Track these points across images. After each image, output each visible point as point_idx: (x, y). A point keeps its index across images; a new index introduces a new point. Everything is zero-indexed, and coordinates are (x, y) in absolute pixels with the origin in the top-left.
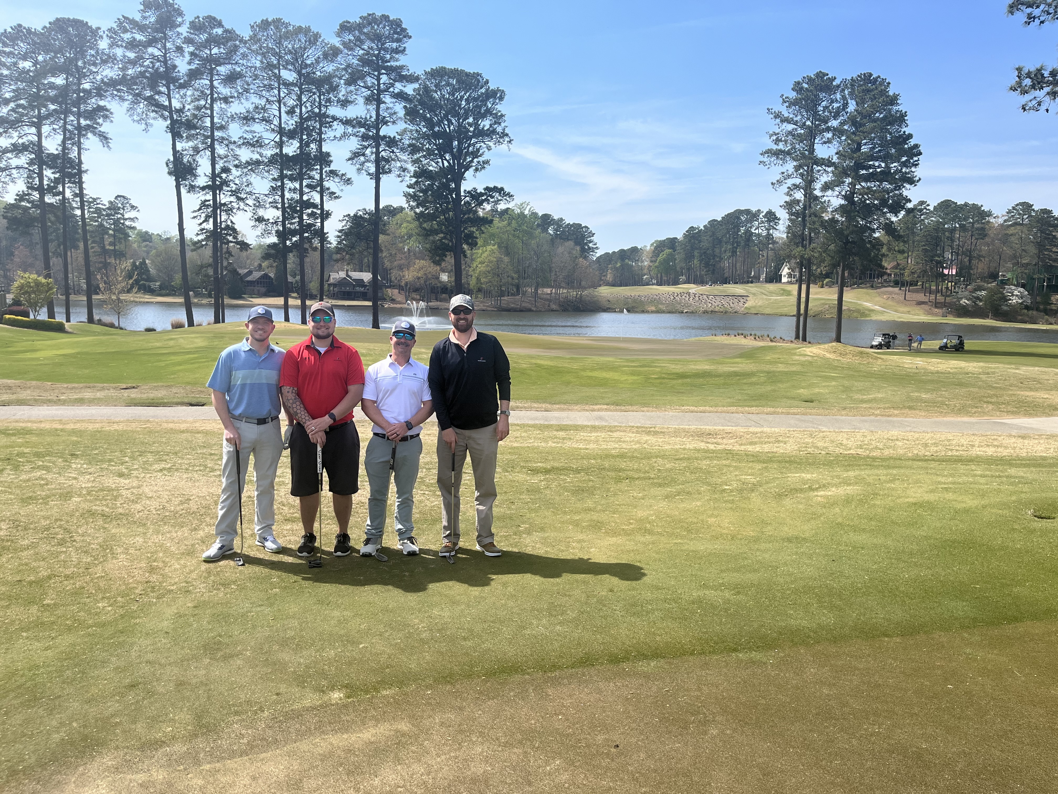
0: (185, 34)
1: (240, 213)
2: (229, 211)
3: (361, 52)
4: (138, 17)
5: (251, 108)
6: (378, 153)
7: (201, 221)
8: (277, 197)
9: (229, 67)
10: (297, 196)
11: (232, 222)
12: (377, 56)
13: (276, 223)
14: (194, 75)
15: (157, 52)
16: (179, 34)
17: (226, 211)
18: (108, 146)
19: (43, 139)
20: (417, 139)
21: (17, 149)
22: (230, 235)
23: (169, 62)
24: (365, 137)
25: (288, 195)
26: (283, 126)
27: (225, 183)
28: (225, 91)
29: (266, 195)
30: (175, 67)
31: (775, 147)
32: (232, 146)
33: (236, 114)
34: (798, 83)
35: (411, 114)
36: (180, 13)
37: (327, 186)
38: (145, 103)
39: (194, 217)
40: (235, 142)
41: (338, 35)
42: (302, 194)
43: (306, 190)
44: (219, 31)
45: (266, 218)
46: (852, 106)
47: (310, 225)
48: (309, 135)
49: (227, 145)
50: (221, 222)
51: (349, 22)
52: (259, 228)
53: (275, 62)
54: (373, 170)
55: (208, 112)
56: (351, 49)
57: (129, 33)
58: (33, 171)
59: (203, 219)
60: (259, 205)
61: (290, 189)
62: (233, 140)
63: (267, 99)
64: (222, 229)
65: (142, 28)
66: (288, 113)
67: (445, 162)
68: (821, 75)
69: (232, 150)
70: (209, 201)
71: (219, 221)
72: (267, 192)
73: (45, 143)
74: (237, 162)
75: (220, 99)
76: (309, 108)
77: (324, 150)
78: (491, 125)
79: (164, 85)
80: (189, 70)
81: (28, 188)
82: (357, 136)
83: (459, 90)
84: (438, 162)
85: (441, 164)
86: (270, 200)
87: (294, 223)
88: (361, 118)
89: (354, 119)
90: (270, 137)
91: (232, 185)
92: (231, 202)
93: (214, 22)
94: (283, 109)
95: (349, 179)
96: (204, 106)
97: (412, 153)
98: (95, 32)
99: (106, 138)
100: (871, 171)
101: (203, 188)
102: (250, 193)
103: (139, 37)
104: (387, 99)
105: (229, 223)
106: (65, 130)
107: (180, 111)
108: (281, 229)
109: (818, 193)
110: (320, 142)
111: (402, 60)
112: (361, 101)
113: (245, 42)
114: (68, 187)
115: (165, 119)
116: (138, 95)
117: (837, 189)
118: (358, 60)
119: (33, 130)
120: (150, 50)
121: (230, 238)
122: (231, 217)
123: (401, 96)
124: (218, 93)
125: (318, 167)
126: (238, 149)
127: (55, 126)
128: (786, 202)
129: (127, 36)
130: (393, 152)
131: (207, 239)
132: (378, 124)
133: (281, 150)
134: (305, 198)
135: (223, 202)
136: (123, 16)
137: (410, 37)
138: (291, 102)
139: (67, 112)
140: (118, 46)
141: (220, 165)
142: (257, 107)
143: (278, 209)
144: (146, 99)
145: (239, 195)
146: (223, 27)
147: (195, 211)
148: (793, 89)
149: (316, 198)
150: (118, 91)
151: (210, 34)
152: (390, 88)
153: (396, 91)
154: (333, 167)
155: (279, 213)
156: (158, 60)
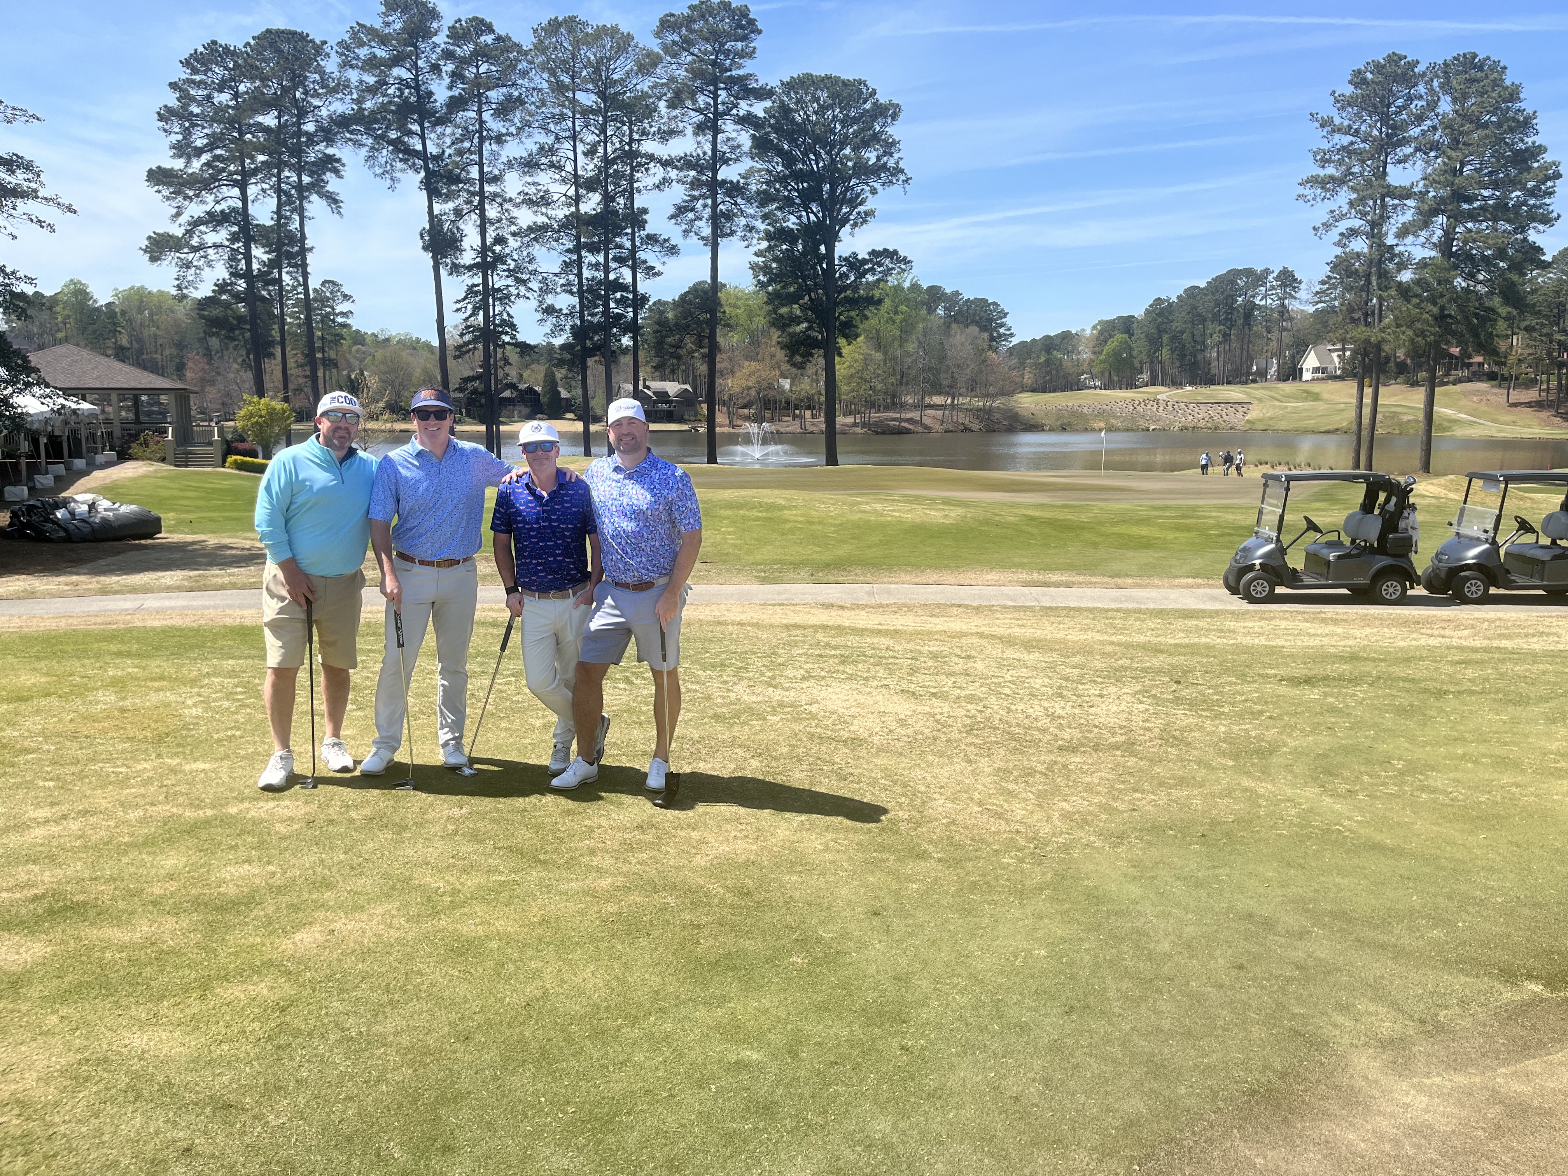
0: (443, 46)
1: (520, 302)
2: (505, 299)
3: (689, 58)
4: (378, 24)
5: (535, 148)
6: (715, 206)
7: (467, 315)
8: (572, 277)
9: (504, 90)
10: (600, 275)
11: (509, 315)
12: (714, 63)
13: (571, 314)
14: (456, 104)
15: (405, 74)
16: (436, 45)
17: (500, 299)
18: (339, 212)
19: (250, 204)
20: (768, 183)
21: (215, 220)
22: (507, 333)
23: (423, 88)
24: (695, 184)
25: (586, 273)
26: (580, 172)
27: (500, 259)
28: (495, 125)
29: (556, 275)
30: (430, 94)
31: (1322, 173)
32: (506, 206)
33: (515, 159)
34: (1359, 71)
35: (761, 146)
36: (434, 14)
37: (643, 258)
38: (391, 148)
39: (458, 310)
40: (511, 200)
41: (658, 34)
42: (607, 271)
43: (613, 265)
44: (488, 39)
45: (557, 307)
46: (1445, 106)
47: (620, 316)
48: (617, 185)
49: (501, 205)
50: (494, 316)
51: (673, 15)
52: (548, 323)
53: (567, 80)
54: (707, 231)
55: (475, 157)
56: (674, 56)
57: (366, 48)
58: (237, 250)
59: (469, 312)
60: (546, 289)
61: (590, 264)
62: (508, 196)
63: (557, 135)
64: (496, 325)
65: (384, 40)
66: (585, 154)
67: (812, 217)
68: (1394, 59)
69: (507, 210)
70: (478, 285)
71: (491, 314)
72: (558, 270)
73: (252, 210)
74: (513, 228)
75: (491, 138)
76: (618, 145)
77: (638, 204)
78: (878, 158)
79: (415, 121)
80: (451, 97)
81: (231, 274)
82: (684, 183)
83: (832, 107)
84: (801, 216)
85: (805, 220)
86: (562, 281)
87: (596, 314)
88: (691, 156)
89: (681, 158)
90: (559, 190)
91: (509, 261)
92: (508, 286)
93: (481, 26)
94: (580, 148)
95: (674, 247)
96: (469, 150)
97: (762, 205)
98: (319, 49)
99: (336, 201)
100: (1476, 204)
101: (470, 268)
102: (534, 273)
103: (381, 53)
104: (728, 126)
105: (505, 317)
106: (279, 191)
107: (438, 158)
108: (579, 323)
109: (1390, 240)
110: (630, 194)
111: (747, 67)
112: (689, 130)
113: (526, 53)
114: (287, 273)
115: (417, 171)
116: (382, 137)
117: (1423, 233)
118: (686, 70)
119: (236, 192)
120: (397, 71)
121: (507, 339)
122: (508, 308)
123: (747, 120)
124: (488, 130)
125: (629, 231)
126: (515, 210)
127: (265, 186)
128: (1336, 257)
129: (363, 52)
130: (736, 204)
131: (474, 341)
132: (715, 164)
133: (578, 209)
134: (612, 276)
135: (496, 286)
136: (358, 23)
137: (760, 32)
138: (591, 138)
139: (281, 165)
140: (352, 67)
141: (491, 234)
142: (542, 148)
143: (572, 293)
144: (391, 142)
145: (519, 275)
146: (493, 32)
147: (458, 302)
148: (1350, 82)
149: (627, 275)
150: (351, 133)
151: (476, 45)
152: (732, 109)
153: (741, 113)
154: (649, 229)
155: (575, 300)
156: (408, 86)
